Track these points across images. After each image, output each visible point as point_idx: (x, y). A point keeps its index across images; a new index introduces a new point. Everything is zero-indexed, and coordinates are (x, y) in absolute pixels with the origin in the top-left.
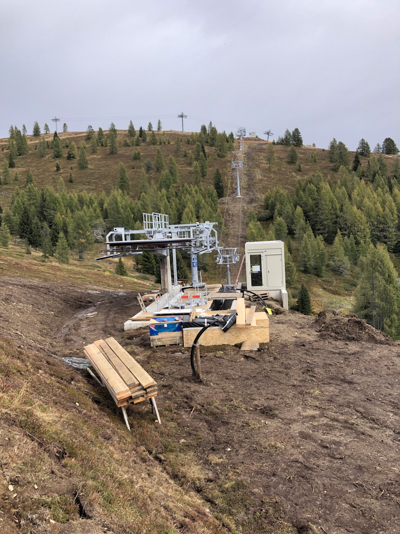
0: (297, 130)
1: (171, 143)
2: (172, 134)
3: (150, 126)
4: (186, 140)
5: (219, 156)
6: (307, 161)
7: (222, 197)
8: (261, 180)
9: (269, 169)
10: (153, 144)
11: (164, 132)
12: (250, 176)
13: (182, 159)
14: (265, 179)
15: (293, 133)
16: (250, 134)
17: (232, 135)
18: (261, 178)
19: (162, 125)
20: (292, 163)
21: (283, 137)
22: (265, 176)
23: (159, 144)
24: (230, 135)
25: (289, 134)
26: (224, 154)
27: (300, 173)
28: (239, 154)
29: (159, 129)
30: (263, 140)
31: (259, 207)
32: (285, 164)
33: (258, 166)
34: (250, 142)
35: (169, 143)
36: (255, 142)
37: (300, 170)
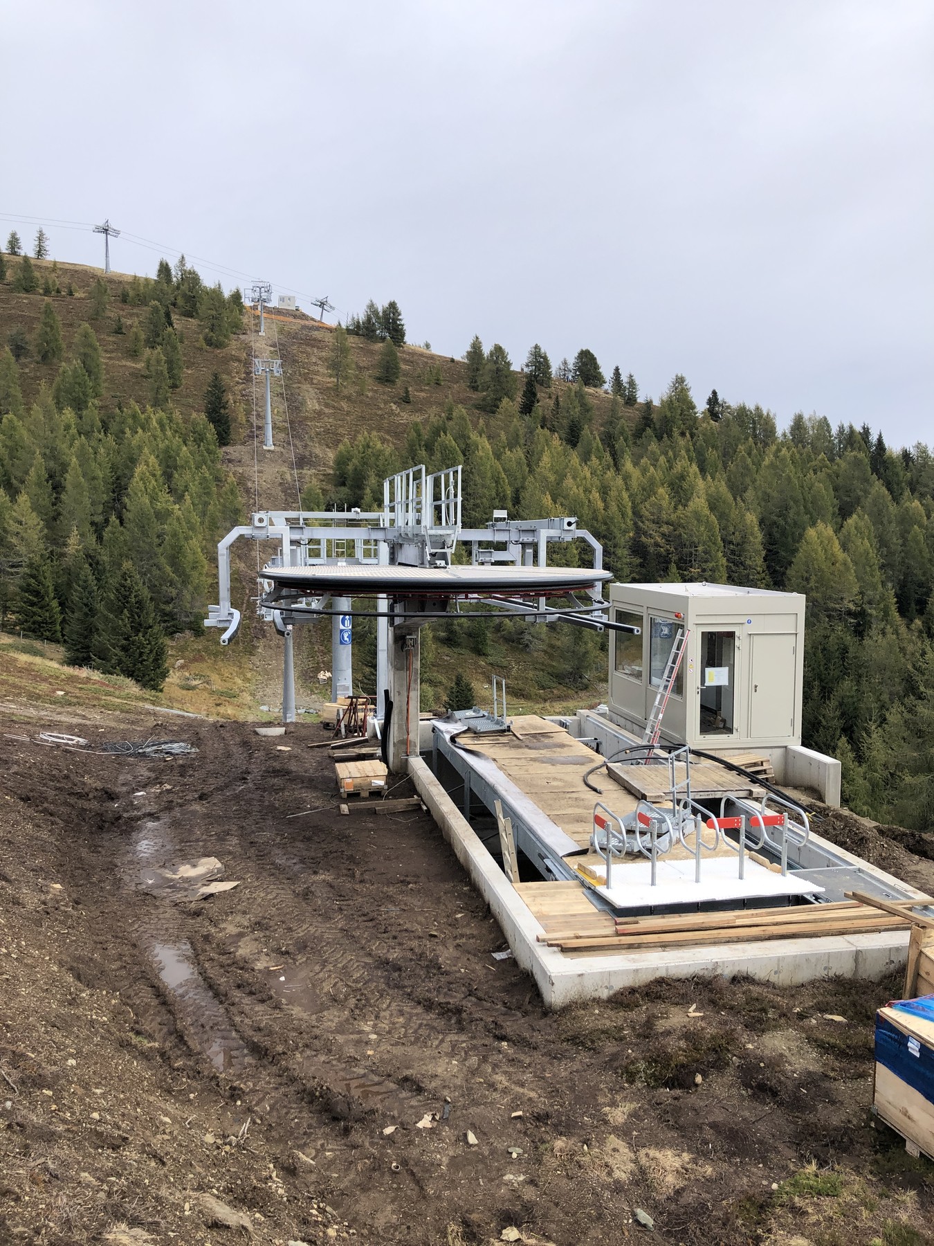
0: (393, 306)
1: (77, 295)
2: (76, 271)
3: (14, 242)
4: (119, 292)
5: (209, 342)
6: (418, 380)
7: (225, 444)
8: (320, 414)
9: (336, 389)
10: (27, 291)
11: (55, 263)
12: (293, 402)
13: (114, 339)
14: (326, 410)
15: (384, 312)
16: (282, 299)
17: (237, 297)
18: (317, 407)
19: (48, 245)
20: (387, 381)
21: (362, 318)
22: (327, 405)
23: (41, 291)
24: (232, 296)
25: (375, 312)
26: (221, 338)
27: (409, 407)
28: (258, 345)
29: (40, 252)
30: (313, 319)
31: (321, 477)
32: (370, 381)
33: (307, 378)
34: (282, 318)
35: (71, 294)
36: (294, 320)
37: (406, 400)
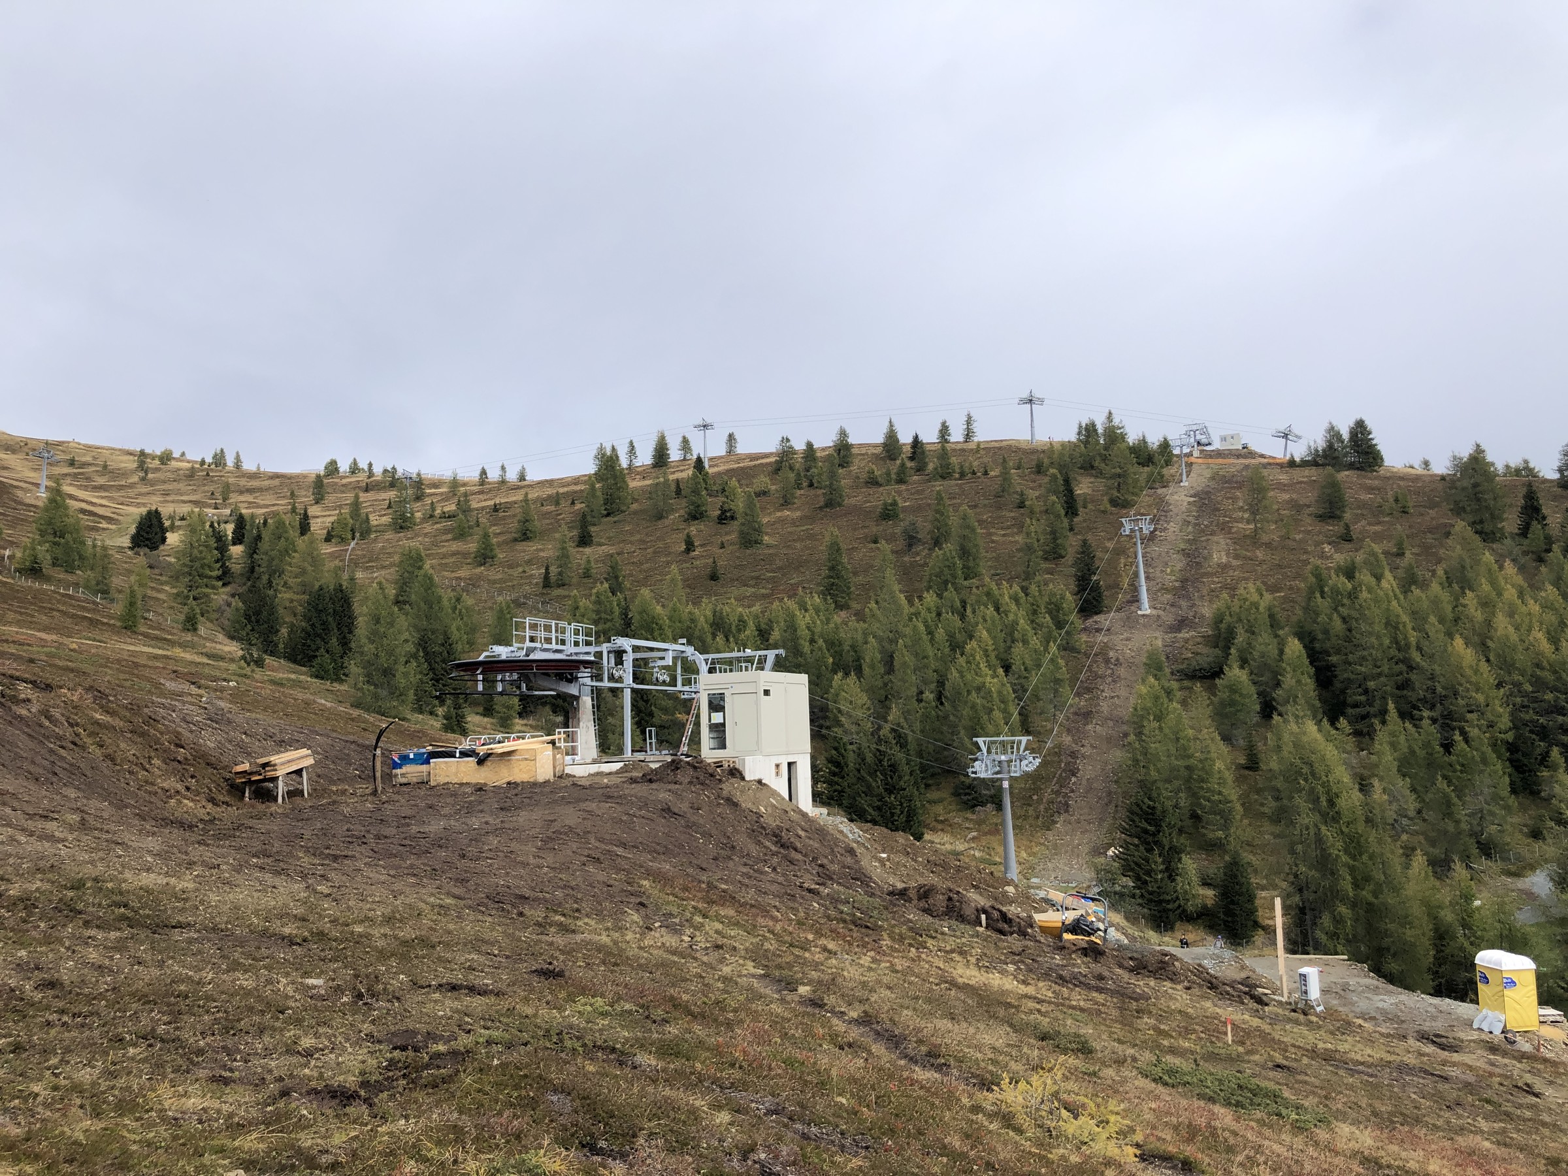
0: (1360, 424)
1: (992, 474)
2: (1000, 448)
3: (944, 430)
4: (1034, 463)
5: (1114, 502)
7: (1097, 613)
8: (1225, 567)
9: (1254, 539)
10: (943, 478)
11: (979, 444)
12: (1193, 556)
13: (1012, 514)
14: (1235, 563)
15: (1351, 433)
16: (1224, 439)
17: (1165, 445)
18: (1224, 560)
19: (976, 427)
20: (1331, 517)
21: (1321, 444)
22: (1237, 557)
23: (957, 476)
24: (1160, 446)
25: (1338, 436)
26: (1130, 498)
27: (1348, 546)
28: (1176, 497)
29: (968, 435)
30: (1262, 456)
31: (1199, 640)
32: (1309, 520)
33: (1225, 528)
34: (1220, 461)
35: (986, 473)
36: (1235, 461)
37: (1348, 538)
